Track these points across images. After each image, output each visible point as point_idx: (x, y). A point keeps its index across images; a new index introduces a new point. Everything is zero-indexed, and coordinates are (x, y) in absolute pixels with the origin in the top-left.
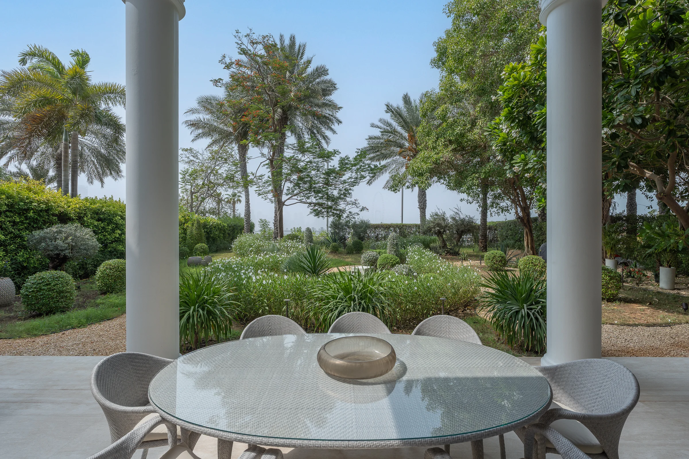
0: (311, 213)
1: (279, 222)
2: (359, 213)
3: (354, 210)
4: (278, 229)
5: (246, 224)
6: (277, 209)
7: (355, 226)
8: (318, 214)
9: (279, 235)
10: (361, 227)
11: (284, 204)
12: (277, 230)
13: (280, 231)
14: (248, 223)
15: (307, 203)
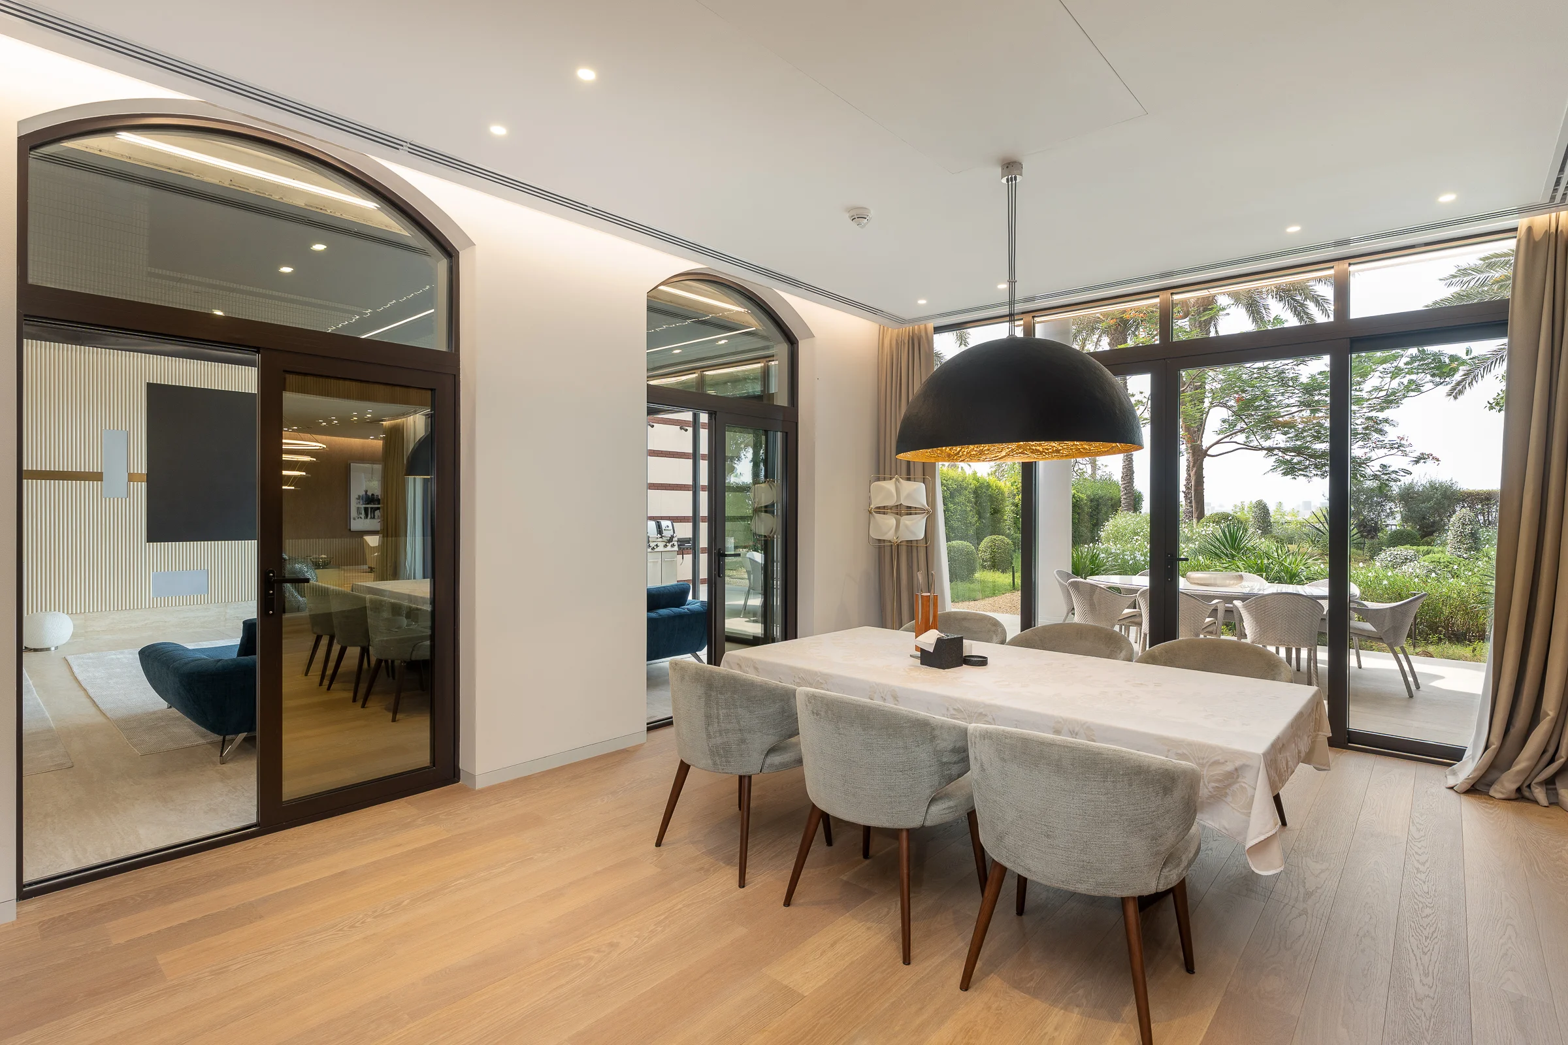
0: (1274, 469)
1: (1195, 490)
2: (1410, 468)
3: (1396, 462)
4: (1193, 504)
5: (1126, 494)
6: (1191, 464)
7: (1408, 497)
8: (1290, 470)
9: (1195, 515)
10: (1429, 499)
11: (1205, 454)
12: (1192, 507)
13: (1197, 508)
14: (1130, 493)
15: (1263, 449)
